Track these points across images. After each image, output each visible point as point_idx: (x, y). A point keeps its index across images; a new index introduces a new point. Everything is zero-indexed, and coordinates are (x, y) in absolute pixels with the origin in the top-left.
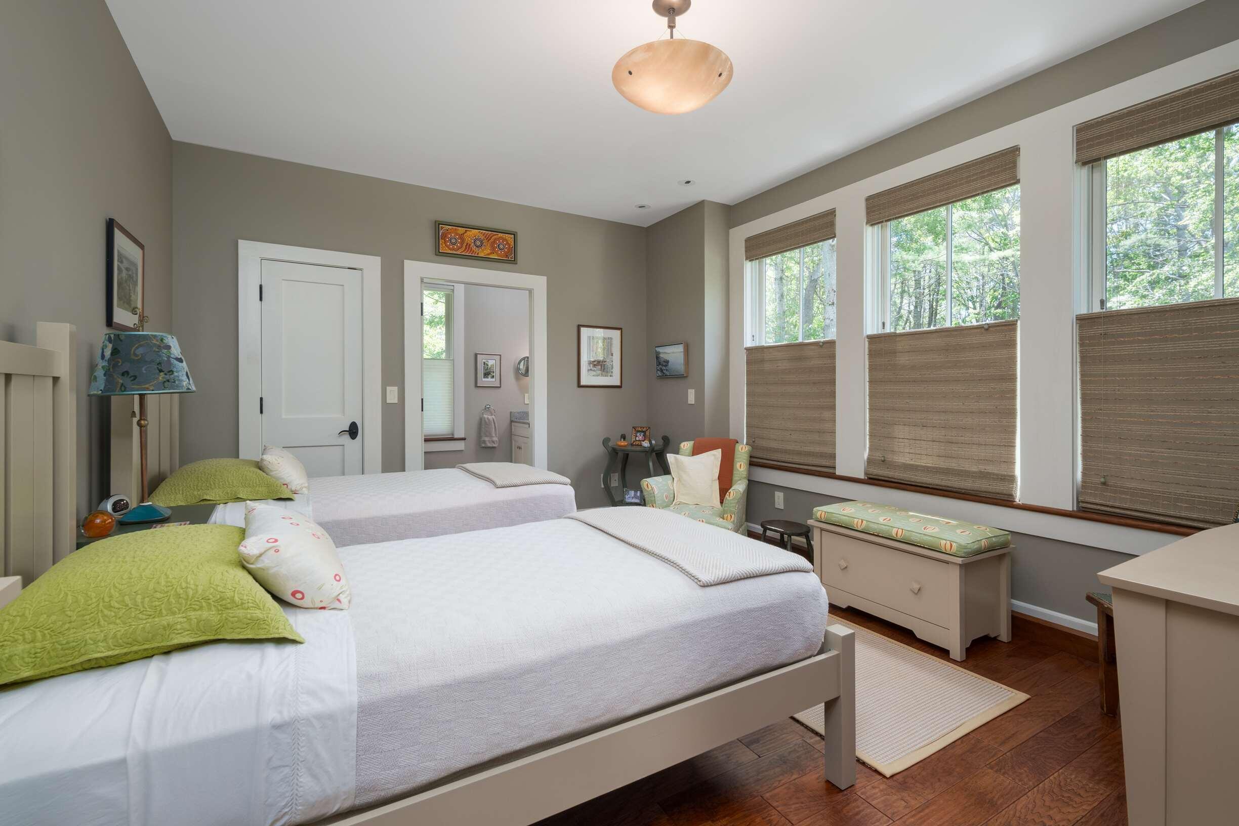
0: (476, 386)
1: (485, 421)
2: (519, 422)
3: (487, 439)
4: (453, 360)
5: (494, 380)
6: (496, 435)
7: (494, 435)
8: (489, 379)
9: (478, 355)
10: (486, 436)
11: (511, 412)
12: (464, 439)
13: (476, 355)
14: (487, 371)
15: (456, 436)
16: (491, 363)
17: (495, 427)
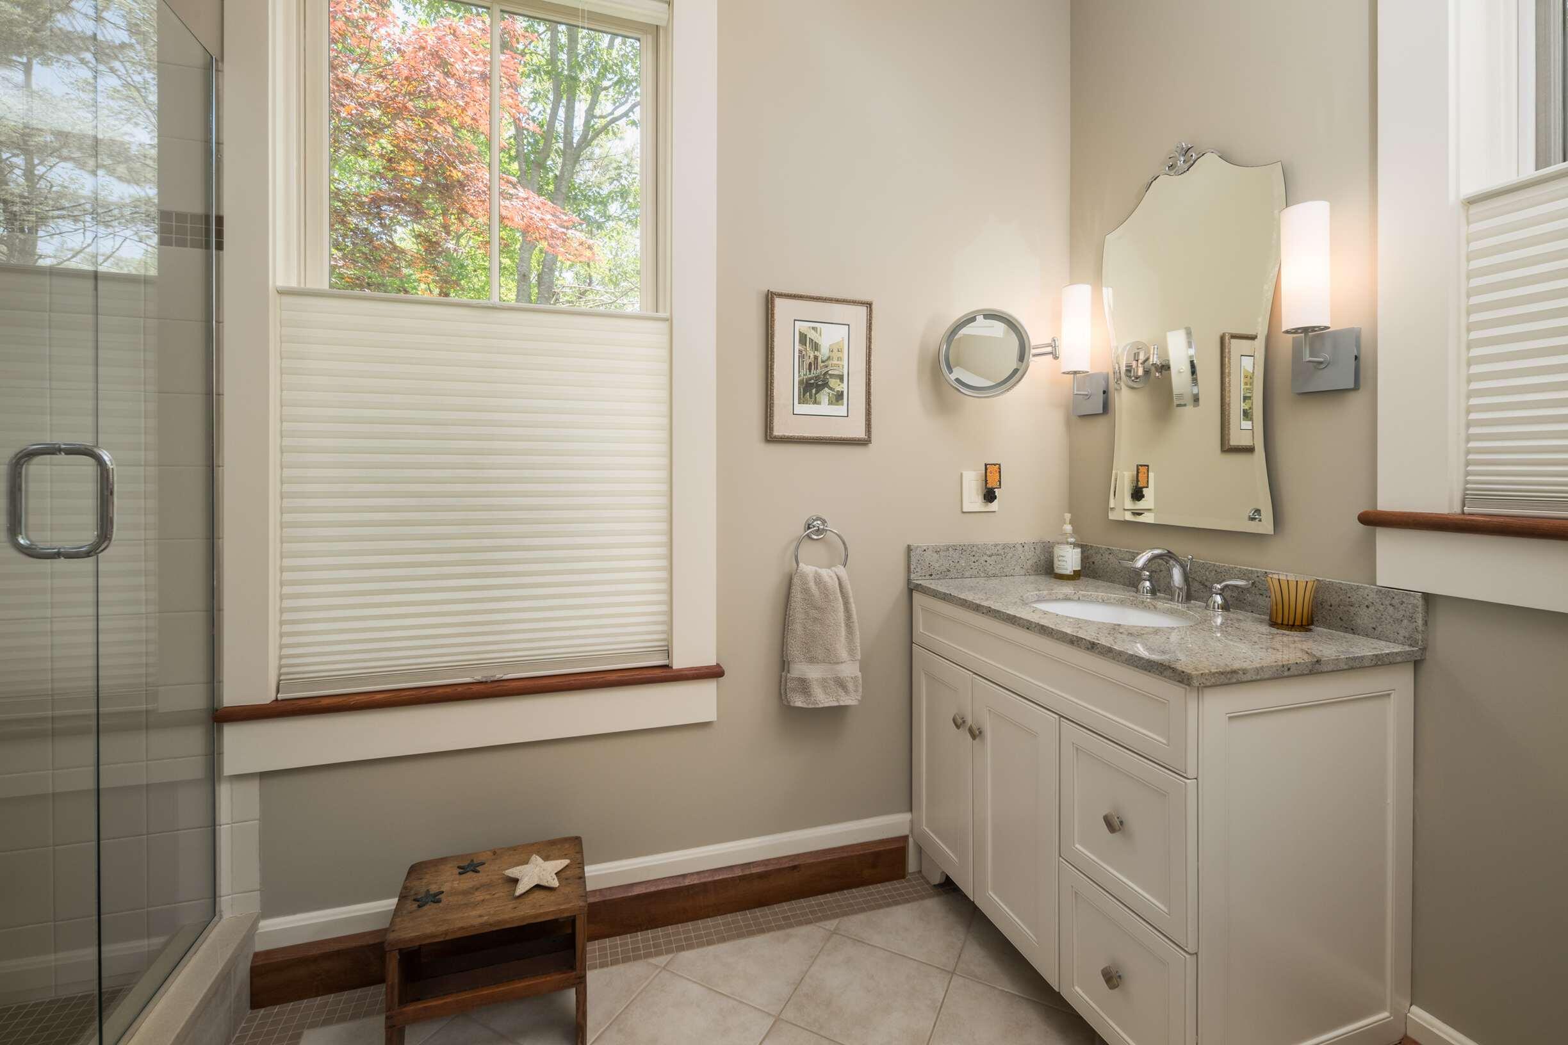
0: (770, 437)
1: (806, 591)
2: (946, 598)
3: (813, 673)
4: (669, 320)
5: (841, 410)
6: (851, 651)
7: (844, 654)
8: (824, 407)
9: (778, 302)
10: (812, 660)
11: (909, 549)
12: (714, 673)
13: (769, 299)
14: (814, 373)
15: (678, 663)
16: (829, 337)
17: (847, 610)
